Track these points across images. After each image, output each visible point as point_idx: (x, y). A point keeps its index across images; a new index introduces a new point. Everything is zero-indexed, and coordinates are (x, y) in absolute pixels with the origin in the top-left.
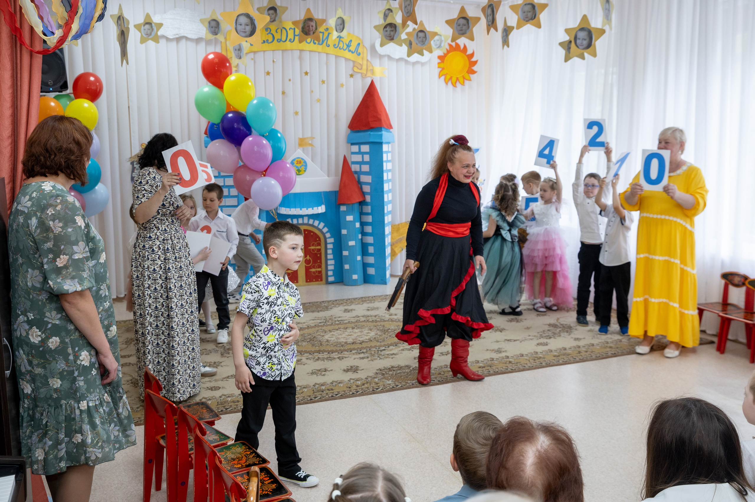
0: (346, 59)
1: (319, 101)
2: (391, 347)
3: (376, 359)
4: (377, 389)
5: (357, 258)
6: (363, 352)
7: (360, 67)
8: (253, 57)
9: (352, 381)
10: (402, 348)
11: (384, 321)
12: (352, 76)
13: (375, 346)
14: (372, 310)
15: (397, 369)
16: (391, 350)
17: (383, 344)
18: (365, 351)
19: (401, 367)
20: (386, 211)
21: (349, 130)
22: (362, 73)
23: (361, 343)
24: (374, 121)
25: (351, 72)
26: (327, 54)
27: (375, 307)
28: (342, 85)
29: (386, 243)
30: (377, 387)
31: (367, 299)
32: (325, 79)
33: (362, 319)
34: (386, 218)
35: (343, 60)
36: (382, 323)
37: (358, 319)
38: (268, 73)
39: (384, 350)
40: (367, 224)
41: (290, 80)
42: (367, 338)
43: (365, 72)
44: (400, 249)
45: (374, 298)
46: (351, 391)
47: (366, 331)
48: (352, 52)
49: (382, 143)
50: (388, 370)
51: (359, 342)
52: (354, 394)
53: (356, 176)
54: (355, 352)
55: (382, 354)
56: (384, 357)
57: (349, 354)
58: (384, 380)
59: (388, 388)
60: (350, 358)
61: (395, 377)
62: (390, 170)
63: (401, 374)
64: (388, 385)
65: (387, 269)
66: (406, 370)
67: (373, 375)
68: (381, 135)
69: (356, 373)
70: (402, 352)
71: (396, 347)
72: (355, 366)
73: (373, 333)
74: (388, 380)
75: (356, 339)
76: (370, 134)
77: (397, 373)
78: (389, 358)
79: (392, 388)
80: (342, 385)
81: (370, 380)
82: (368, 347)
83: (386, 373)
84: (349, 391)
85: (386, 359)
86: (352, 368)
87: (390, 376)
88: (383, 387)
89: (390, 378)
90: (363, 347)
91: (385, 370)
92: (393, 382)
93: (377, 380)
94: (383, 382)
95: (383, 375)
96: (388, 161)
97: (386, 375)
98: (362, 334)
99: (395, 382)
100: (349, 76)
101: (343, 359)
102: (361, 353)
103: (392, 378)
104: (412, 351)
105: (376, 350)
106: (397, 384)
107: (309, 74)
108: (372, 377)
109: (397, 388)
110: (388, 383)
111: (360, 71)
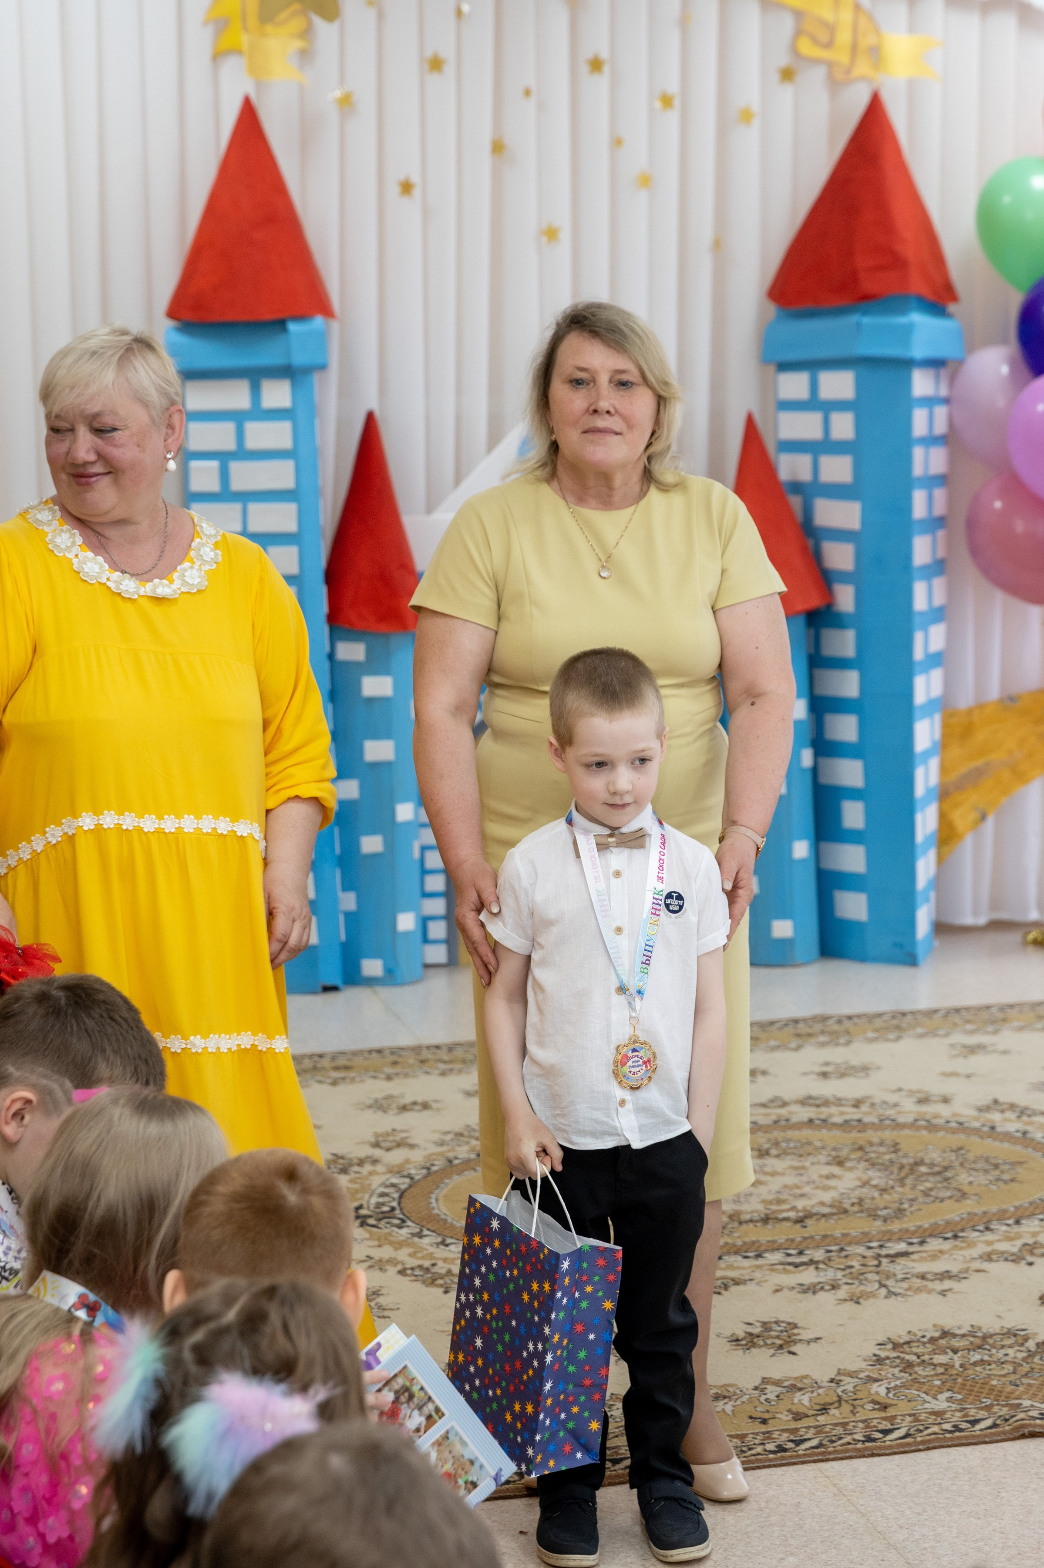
1: (646, 181)
2: (935, 1244)
3: (872, 1295)
4: (886, 1432)
5: (790, 850)
6: (812, 1262)
7: (824, 37)
9: (772, 1392)
10: (981, 1249)
11: (897, 1126)
12: (787, 75)
13: (865, 1239)
14: (843, 1075)
15: (964, 1343)
16: (935, 1257)
17: (895, 1226)
18: (819, 1255)
19: (984, 1338)
20: (918, 654)
21: (772, 309)
22: (830, 65)
23: (800, 1221)
24: (879, 268)
25: (783, 60)
27: (855, 1061)
28: (746, 116)
29: (920, 790)
30: (886, 1425)
31: (818, 1027)
32: (673, 87)
33: (802, 1114)
34: (919, 681)
35: (754, 8)
36: (888, 1135)
37: (783, 1112)
38: (436, 64)
39: (905, 1254)
40: (839, 705)
41: (527, 93)
42: (827, 1197)
43: (845, 59)
44: (974, 816)
45: (847, 1024)
46: (768, 1436)
47: (818, 1168)
49: (906, 364)
50: (927, 1345)
51: (792, 1214)
52: (785, 1450)
53: (795, 502)
54: (777, 1257)
55: (897, 1272)
56: (905, 1285)
57: (751, 1267)
58: (916, 1392)
59: (936, 1429)
60: (758, 1284)
61: (960, 1380)
62: (942, 480)
63: (988, 1367)
64: (934, 1417)
65: (919, 899)
66: (1011, 1351)
67: (863, 1365)
68: (908, 330)
69: (786, 1354)
70: (985, 1265)
71: (958, 1242)
72: (783, 1322)
73: (850, 1175)
74: (933, 1392)
75: (779, 1202)
76: (858, 325)
77: (971, 1362)
78: (930, 1292)
79: (953, 1429)
80: (729, 1408)
81: (850, 1387)
82: (835, 1240)
83: (918, 1360)
84: (763, 1433)
85: (916, 1297)
86: (771, 1330)
87: (939, 1372)
88: (913, 1424)
89: (938, 1383)
90: (812, 1237)
91: (917, 1344)
92: (953, 1403)
93: (882, 1391)
94: (909, 1401)
95: (907, 1370)
96: (931, 440)
97: (921, 1368)
98: (804, 1179)
99: (966, 1402)
100: (775, 77)
101: (726, 1287)
102: (803, 1264)
103: (948, 1385)
104: (1031, 1264)
105: (869, 1253)
106: (972, 1412)
107: (606, 69)
108: (862, 1375)
109: (973, 1433)
110: (934, 1406)
111: (825, 54)
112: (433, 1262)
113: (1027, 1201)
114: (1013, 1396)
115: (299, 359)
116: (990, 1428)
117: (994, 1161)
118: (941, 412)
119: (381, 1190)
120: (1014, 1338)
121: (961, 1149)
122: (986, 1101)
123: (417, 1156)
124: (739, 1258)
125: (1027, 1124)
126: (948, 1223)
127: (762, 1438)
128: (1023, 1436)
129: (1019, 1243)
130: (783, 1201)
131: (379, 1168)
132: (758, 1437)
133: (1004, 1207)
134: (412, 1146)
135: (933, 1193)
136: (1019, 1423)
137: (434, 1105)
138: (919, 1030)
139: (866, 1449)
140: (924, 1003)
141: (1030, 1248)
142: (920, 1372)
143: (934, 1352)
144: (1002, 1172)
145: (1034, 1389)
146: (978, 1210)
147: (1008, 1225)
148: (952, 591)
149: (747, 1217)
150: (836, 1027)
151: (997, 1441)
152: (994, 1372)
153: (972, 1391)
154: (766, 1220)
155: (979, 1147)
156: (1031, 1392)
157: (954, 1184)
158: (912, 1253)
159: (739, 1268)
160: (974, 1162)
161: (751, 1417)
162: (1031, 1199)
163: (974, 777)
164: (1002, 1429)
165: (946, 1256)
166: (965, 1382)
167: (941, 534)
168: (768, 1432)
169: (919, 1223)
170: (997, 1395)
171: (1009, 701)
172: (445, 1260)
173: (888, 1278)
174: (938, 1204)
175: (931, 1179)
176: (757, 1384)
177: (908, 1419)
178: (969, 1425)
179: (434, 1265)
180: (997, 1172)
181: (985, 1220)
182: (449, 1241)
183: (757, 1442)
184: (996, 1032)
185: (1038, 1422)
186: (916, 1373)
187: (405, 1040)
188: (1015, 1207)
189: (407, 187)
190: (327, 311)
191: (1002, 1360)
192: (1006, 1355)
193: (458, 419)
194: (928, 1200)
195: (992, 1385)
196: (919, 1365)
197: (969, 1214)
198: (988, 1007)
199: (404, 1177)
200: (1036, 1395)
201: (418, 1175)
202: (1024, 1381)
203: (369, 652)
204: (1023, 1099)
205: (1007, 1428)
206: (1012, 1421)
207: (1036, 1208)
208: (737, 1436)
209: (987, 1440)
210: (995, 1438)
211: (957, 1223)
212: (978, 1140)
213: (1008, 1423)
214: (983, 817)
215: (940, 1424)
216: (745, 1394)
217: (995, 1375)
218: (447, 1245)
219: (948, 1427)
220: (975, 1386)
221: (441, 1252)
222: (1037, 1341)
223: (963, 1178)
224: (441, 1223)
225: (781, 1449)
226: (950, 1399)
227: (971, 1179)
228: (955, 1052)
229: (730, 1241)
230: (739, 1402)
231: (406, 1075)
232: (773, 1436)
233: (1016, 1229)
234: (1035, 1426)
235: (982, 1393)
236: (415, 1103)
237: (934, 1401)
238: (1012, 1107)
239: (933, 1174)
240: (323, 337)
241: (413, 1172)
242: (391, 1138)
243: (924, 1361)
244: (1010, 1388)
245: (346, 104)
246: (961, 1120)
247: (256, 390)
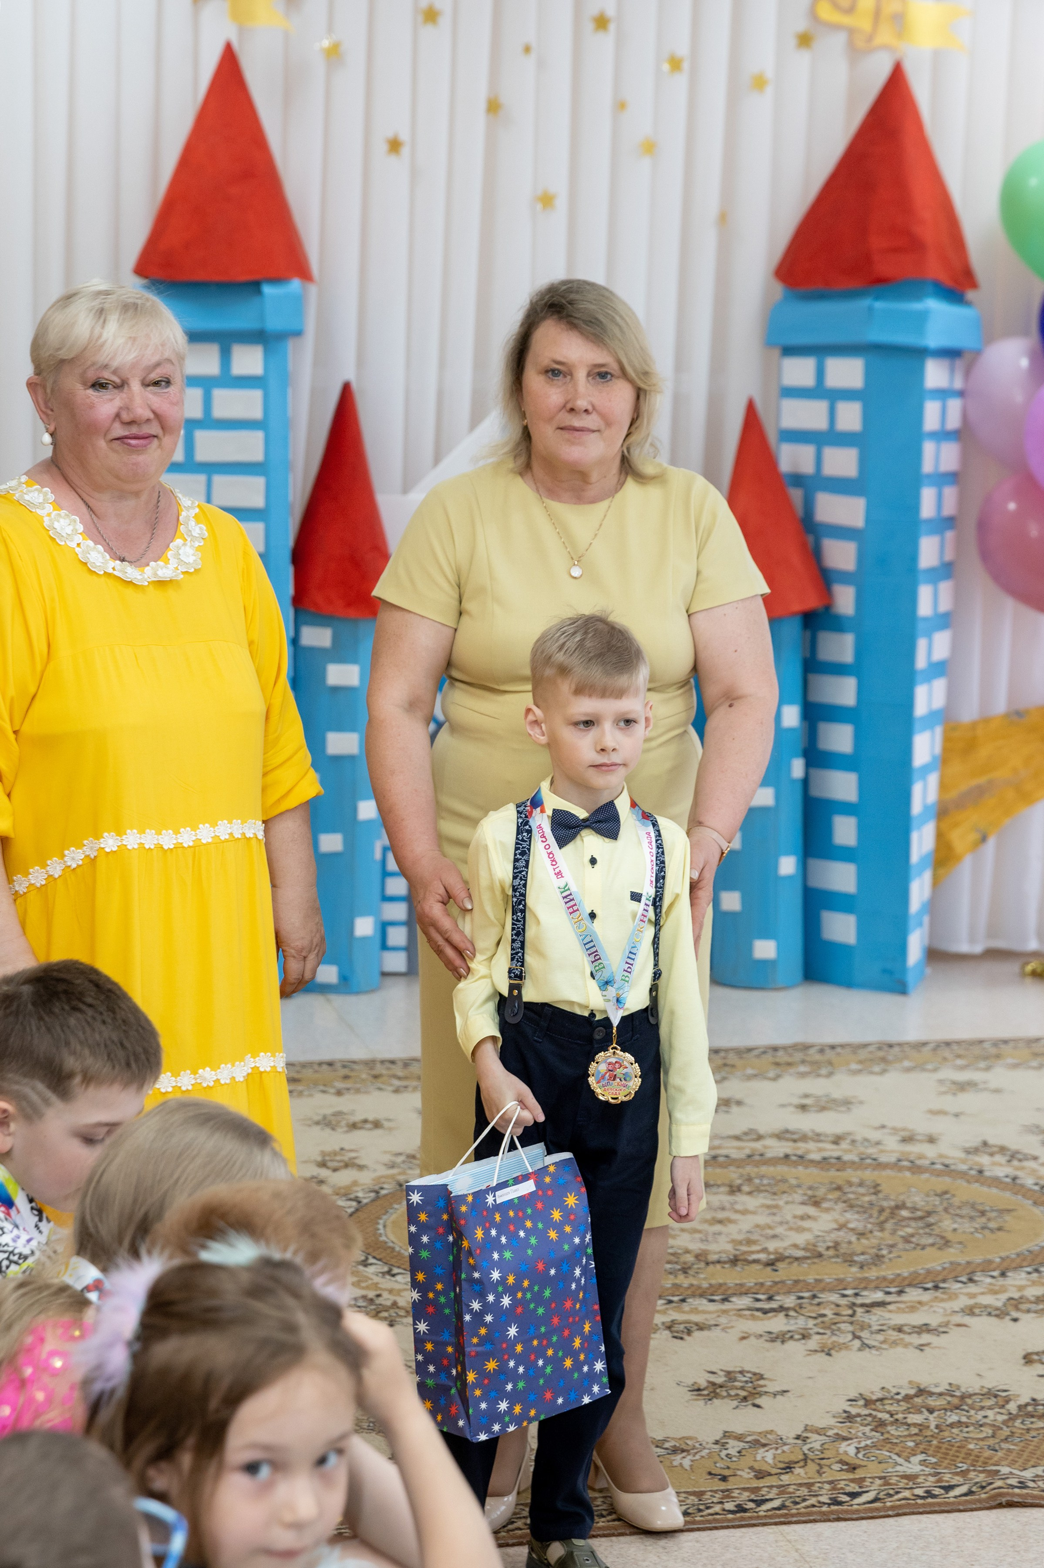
1: (650, 148)
2: (913, 1295)
3: (844, 1347)
4: (853, 1495)
5: (776, 867)
6: (782, 1309)
7: (845, 3)
9: (734, 1447)
10: (963, 1301)
11: (879, 1166)
12: (805, 40)
13: (839, 1286)
14: (823, 1109)
15: (942, 1401)
16: (913, 1308)
17: (873, 1273)
18: (790, 1301)
19: (963, 1397)
20: (921, 662)
21: (778, 289)
22: (851, 32)
23: (770, 1264)
24: (896, 250)
25: (801, 25)
27: (837, 1094)
28: (759, 83)
29: (916, 807)
30: (854, 1488)
31: (798, 1056)
32: (683, 50)
33: (778, 1148)
34: (921, 691)
36: (868, 1175)
37: (758, 1145)
38: (431, 15)
39: (882, 1304)
40: (834, 713)
41: (527, 49)
42: (801, 1239)
43: (867, 26)
44: (974, 836)
45: (830, 1054)
46: (727, 1494)
47: (793, 1207)
49: (920, 353)
50: (902, 1403)
51: (762, 1256)
52: (745, 1510)
53: (796, 495)
54: (745, 1301)
55: (872, 1323)
56: (880, 1337)
57: (717, 1311)
58: (888, 1454)
59: (907, 1494)
60: (723, 1330)
61: (935, 1442)
62: (953, 477)
63: (966, 1430)
64: (906, 1481)
65: (912, 923)
66: (990, 1413)
67: (832, 1422)
68: (922, 318)
69: (751, 1407)
70: (967, 1320)
71: (938, 1294)
72: (748, 1372)
73: (826, 1217)
74: (905, 1454)
75: (749, 1242)
76: (870, 309)
77: (948, 1423)
78: (906, 1346)
79: (925, 1495)
80: (687, 1463)
81: (817, 1446)
82: (807, 1287)
83: (891, 1419)
84: (723, 1491)
85: (892, 1351)
86: (735, 1380)
87: (913, 1432)
88: (883, 1488)
89: (911, 1444)
90: (783, 1282)
91: (890, 1402)
92: (927, 1467)
93: (852, 1451)
94: (880, 1463)
95: (879, 1429)
96: (943, 435)
97: (894, 1427)
98: (777, 1219)
99: (940, 1466)
100: (792, 42)
101: (689, 1332)
102: (773, 1310)
103: (922, 1447)
105: (843, 1302)
106: (947, 1477)
107: (612, 27)
108: (830, 1433)
109: (946, 1500)
110: (906, 1470)
111: (845, 20)
112: (378, 1292)
113: (1014, 1252)
114: (991, 1462)
115: (273, 323)
116: (965, 1495)
117: (980, 1208)
118: (955, 406)
120: (995, 1400)
121: (946, 1193)
122: (975, 1142)
123: (366, 1178)
124: (705, 1302)
125: (1017, 1169)
126: (929, 1272)
127: (721, 1496)
128: (1000, 1506)
129: (1004, 1297)
130: (754, 1242)
132: (717, 1495)
133: (989, 1257)
134: (361, 1167)
135: (914, 1240)
136: (996, 1491)
137: (386, 1124)
138: (906, 1064)
139: (832, 1512)
140: (912, 1035)
141: (1016, 1303)
142: (892, 1432)
143: (908, 1411)
144: (989, 1220)
145: (1014, 1454)
146: (962, 1260)
147: (993, 1277)
148: (958, 596)
149: (715, 1257)
150: (818, 1057)
151: (972, 1510)
152: (971, 1435)
153: (947, 1454)
154: (734, 1261)
155: (965, 1191)
156: (1011, 1458)
157: (937, 1231)
158: (889, 1303)
159: (704, 1312)
160: (959, 1208)
161: (710, 1473)
162: (1018, 1250)
163: (976, 796)
164: (977, 1497)
165: (926, 1308)
166: (941, 1445)
167: (950, 535)
168: (728, 1490)
169: (898, 1272)
170: (974, 1460)
171: (1016, 716)
172: (391, 1291)
173: (862, 1329)
174: (919, 1252)
175: (913, 1224)
176: (718, 1438)
177: (878, 1482)
178: (942, 1491)
179: (379, 1296)
180: (984, 1220)
181: (968, 1270)
182: (396, 1270)
183: (715, 1500)
184: (988, 1069)
185: (1017, 1491)
186: (888, 1432)
187: (358, 1053)
188: (1001, 1258)
189: (395, 145)
190: (303, 272)
191: (981, 1423)
192: (985, 1417)
193: (440, 393)
194: (908, 1246)
195: (969, 1450)
196: (892, 1424)
197: (951, 1263)
198: (981, 1042)
199: (351, 1200)
200: (1016, 1462)
201: (366, 1198)
202: (1003, 1445)
203: (335, 638)
204: (1014, 1142)
205: (983, 1496)
206: (988, 1488)
207: (1024, 1260)
208: (694, 1493)
209: (961, 1508)
210: (970, 1506)
211: (939, 1273)
212: (965, 1184)
213: (985, 1491)
214: (984, 839)
215: (911, 1488)
216: (705, 1448)
217: (973, 1439)
218: (393, 1275)
219: (920, 1492)
220: (950, 1450)
221: (387, 1283)
222: (1019, 1403)
223: (947, 1224)
224: (389, 1251)
225: (741, 1509)
226: (923, 1463)
227: (955, 1226)
228: (943, 1089)
229: (695, 1282)
230: (697, 1457)
231: (358, 1091)
232: (733, 1495)
233: (1001, 1281)
234: (1014, 1495)
235: (958, 1457)
236: (365, 1121)
237: (906, 1464)
238: (1003, 1150)
239: (915, 1219)
240: (300, 302)
241: (360, 1195)
242: (338, 1158)
243: (897, 1420)
244: (987, 1453)
245: (334, 54)
246: (947, 1162)
247: (226, 355)
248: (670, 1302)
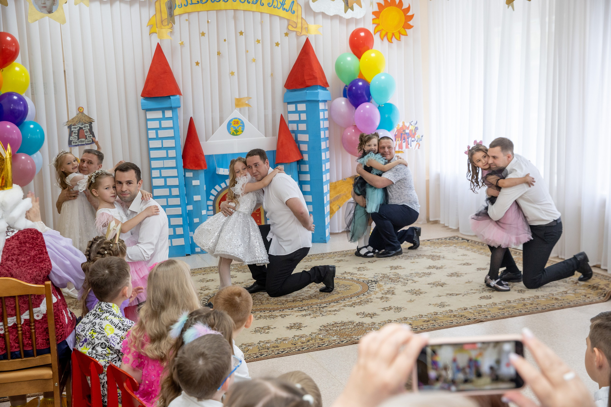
0: (281, 18)
1: (254, 60)
2: (332, 304)
3: (318, 316)
6: (304, 310)
7: (294, 26)
8: (187, 18)
9: (296, 338)
10: (343, 304)
12: (286, 34)
13: (316, 304)
15: (340, 325)
16: (332, 307)
18: (306, 308)
19: (344, 323)
20: (324, 170)
21: (286, 89)
22: (296, 32)
23: (301, 301)
24: (311, 79)
25: (286, 31)
26: (261, 13)
28: (277, 44)
29: (325, 202)
30: (323, 343)
32: (260, 38)
34: (324, 176)
35: (278, 19)
38: (203, 34)
39: (326, 307)
40: (305, 183)
41: (225, 40)
42: (307, 295)
43: (300, 31)
44: (338, 207)
46: (296, 347)
48: (287, 11)
49: (318, 101)
50: (331, 326)
51: (299, 299)
52: (300, 350)
53: (293, 135)
54: (297, 309)
55: (324, 311)
56: (326, 313)
57: (291, 312)
58: (329, 336)
59: (334, 344)
60: (292, 315)
61: (339, 333)
62: (327, 128)
63: (345, 330)
64: (333, 341)
65: (326, 227)
66: (350, 326)
67: (317, 331)
68: (318, 93)
69: (299, 330)
70: (344, 308)
71: (338, 303)
72: (298, 323)
73: (312, 290)
74: (333, 336)
75: (296, 297)
76: (306, 93)
77: (341, 329)
78: (332, 315)
80: (287, 342)
81: (314, 336)
82: (309, 305)
83: (329, 329)
85: (329, 316)
86: (296, 325)
87: (334, 332)
89: (334, 334)
90: (304, 304)
91: (329, 326)
92: (338, 338)
93: (322, 336)
94: (328, 338)
95: (327, 332)
96: (325, 119)
98: (302, 292)
99: (340, 337)
100: (284, 35)
101: (285, 316)
102: (303, 310)
103: (336, 334)
104: (354, 307)
105: (318, 307)
106: (342, 339)
107: (244, 34)
108: (317, 333)
109: (342, 344)
111: (295, 29)
113: (353, 293)
114: (351, 336)
115: (173, 105)
116: (346, 342)
117: (345, 285)
118: (326, 113)
119: (203, 299)
120: (351, 323)
122: (344, 272)
123: (211, 292)
124: (288, 310)
125: (352, 277)
126: (335, 299)
128: (354, 344)
129: (351, 303)
130: (298, 297)
131: (202, 295)
132: (294, 348)
133: (348, 295)
136: (352, 341)
137: (215, 280)
138: (327, 257)
139: (318, 349)
140: (328, 251)
141: (354, 304)
142: (330, 332)
143: (333, 327)
144: (347, 288)
147: (349, 299)
148: (330, 155)
149: (289, 301)
150: (308, 258)
151: (348, 345)
152: (347, 331)
154: (293, 301)
155: (342, 282)
156: (355, 334)
157: (336, 291)
159: (288, 312)
160: (341, 286)
161: (292, 344)
163: (337, 198)
165: (335, 307)
167: (328, 141)
169: (329, 300)
170: (347, 336)
171: (344, 180)
173: (322, 312)
174: (333, 295)
176: (293, 337)
177: (328, 342)
178: (341, 342)
181: (344, 298)
184: (345, 257)
187: (206, 266)
188: (350, 295)
189: (197, 64)
190: (180, 94)
191: (348, 328)
193: (212, 118)
195: (346, 334)
197: (340, 297)
198: (343, 251)
199: (209, 296)
202: (353, 332)
203: (193, 174)
204: (352, 272)
205: (350, 342)
207: (355, 295)
208: (289, 348)
209: (345, 345)
211: (337, 299)
214: (340, 207)
215: (335, 342)
216: (290, 339)
219: (337, 343)
220: (342, 334)
222: (356, 323)
225: (299, 350)
228: (336, 262)
230: (289, 341)
231: (208, 274)
233: (351, 299)
235: (344, 335)
236: (210, 280)
237: (333, 338)
238: (349, 273)
240: (179, 100)
242: (205, 288)
243: (331, 329)
244: (350, 334)
245: (182, 44)
246: (337, 277)
247: (163, 113)
248: (280, 311)
